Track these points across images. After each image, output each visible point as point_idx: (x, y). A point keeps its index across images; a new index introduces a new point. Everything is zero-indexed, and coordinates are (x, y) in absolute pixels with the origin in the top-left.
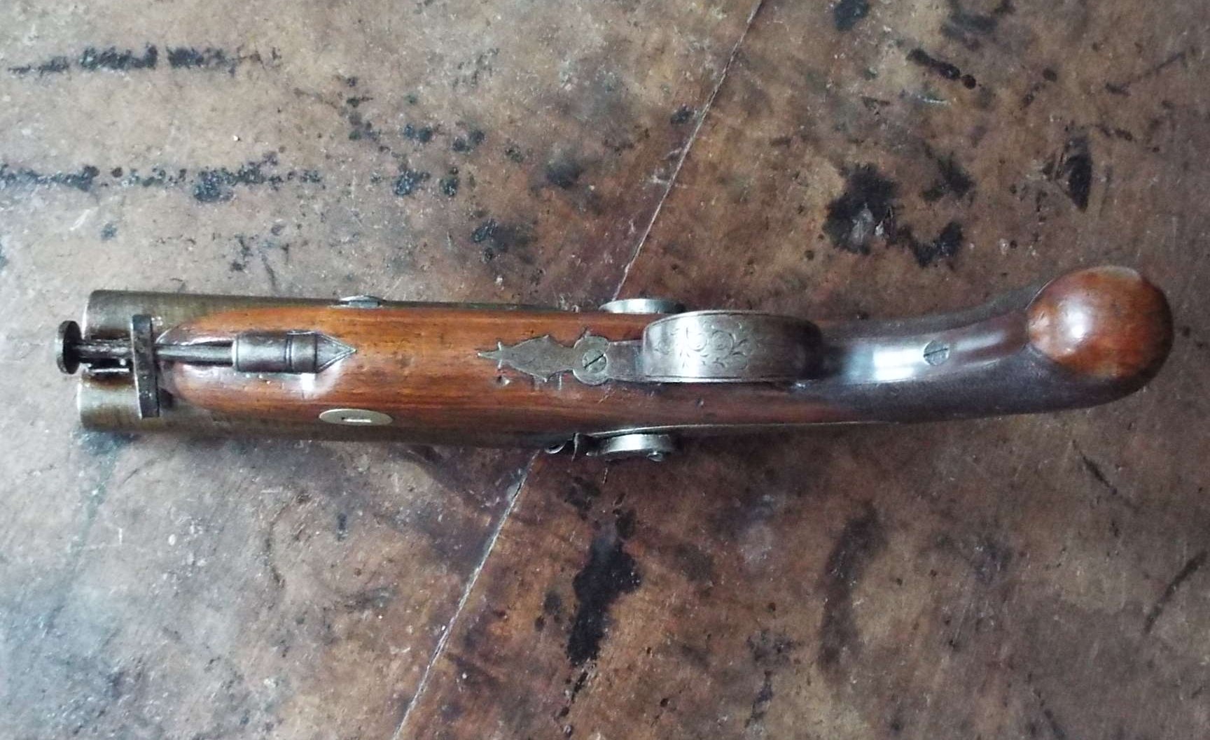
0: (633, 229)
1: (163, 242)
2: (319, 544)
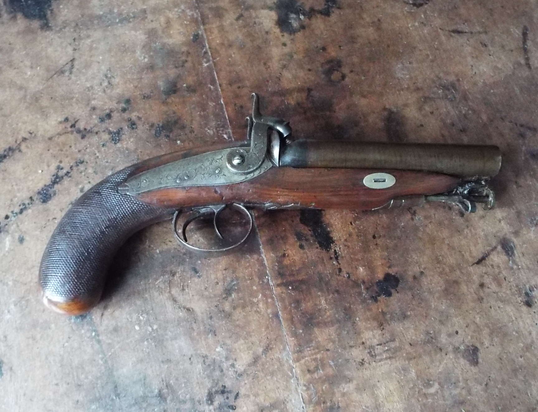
0: (212, 87)
1: (45, 227)
2: (193, 285)
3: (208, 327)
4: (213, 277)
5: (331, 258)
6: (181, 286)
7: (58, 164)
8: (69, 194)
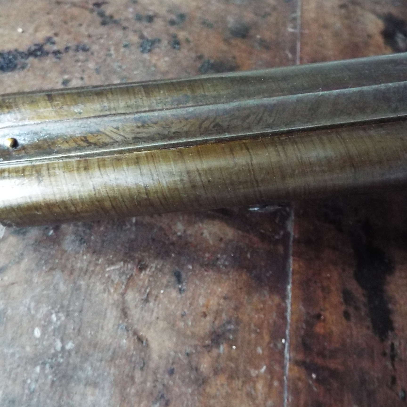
0: (290, 55)
2: (166, 301)
3: (160, 387)
4: (202, 301)
5: (384, 354)
6: (145, 291)
7: (50, 34)
8: (44, 77)
